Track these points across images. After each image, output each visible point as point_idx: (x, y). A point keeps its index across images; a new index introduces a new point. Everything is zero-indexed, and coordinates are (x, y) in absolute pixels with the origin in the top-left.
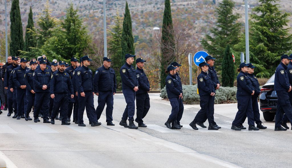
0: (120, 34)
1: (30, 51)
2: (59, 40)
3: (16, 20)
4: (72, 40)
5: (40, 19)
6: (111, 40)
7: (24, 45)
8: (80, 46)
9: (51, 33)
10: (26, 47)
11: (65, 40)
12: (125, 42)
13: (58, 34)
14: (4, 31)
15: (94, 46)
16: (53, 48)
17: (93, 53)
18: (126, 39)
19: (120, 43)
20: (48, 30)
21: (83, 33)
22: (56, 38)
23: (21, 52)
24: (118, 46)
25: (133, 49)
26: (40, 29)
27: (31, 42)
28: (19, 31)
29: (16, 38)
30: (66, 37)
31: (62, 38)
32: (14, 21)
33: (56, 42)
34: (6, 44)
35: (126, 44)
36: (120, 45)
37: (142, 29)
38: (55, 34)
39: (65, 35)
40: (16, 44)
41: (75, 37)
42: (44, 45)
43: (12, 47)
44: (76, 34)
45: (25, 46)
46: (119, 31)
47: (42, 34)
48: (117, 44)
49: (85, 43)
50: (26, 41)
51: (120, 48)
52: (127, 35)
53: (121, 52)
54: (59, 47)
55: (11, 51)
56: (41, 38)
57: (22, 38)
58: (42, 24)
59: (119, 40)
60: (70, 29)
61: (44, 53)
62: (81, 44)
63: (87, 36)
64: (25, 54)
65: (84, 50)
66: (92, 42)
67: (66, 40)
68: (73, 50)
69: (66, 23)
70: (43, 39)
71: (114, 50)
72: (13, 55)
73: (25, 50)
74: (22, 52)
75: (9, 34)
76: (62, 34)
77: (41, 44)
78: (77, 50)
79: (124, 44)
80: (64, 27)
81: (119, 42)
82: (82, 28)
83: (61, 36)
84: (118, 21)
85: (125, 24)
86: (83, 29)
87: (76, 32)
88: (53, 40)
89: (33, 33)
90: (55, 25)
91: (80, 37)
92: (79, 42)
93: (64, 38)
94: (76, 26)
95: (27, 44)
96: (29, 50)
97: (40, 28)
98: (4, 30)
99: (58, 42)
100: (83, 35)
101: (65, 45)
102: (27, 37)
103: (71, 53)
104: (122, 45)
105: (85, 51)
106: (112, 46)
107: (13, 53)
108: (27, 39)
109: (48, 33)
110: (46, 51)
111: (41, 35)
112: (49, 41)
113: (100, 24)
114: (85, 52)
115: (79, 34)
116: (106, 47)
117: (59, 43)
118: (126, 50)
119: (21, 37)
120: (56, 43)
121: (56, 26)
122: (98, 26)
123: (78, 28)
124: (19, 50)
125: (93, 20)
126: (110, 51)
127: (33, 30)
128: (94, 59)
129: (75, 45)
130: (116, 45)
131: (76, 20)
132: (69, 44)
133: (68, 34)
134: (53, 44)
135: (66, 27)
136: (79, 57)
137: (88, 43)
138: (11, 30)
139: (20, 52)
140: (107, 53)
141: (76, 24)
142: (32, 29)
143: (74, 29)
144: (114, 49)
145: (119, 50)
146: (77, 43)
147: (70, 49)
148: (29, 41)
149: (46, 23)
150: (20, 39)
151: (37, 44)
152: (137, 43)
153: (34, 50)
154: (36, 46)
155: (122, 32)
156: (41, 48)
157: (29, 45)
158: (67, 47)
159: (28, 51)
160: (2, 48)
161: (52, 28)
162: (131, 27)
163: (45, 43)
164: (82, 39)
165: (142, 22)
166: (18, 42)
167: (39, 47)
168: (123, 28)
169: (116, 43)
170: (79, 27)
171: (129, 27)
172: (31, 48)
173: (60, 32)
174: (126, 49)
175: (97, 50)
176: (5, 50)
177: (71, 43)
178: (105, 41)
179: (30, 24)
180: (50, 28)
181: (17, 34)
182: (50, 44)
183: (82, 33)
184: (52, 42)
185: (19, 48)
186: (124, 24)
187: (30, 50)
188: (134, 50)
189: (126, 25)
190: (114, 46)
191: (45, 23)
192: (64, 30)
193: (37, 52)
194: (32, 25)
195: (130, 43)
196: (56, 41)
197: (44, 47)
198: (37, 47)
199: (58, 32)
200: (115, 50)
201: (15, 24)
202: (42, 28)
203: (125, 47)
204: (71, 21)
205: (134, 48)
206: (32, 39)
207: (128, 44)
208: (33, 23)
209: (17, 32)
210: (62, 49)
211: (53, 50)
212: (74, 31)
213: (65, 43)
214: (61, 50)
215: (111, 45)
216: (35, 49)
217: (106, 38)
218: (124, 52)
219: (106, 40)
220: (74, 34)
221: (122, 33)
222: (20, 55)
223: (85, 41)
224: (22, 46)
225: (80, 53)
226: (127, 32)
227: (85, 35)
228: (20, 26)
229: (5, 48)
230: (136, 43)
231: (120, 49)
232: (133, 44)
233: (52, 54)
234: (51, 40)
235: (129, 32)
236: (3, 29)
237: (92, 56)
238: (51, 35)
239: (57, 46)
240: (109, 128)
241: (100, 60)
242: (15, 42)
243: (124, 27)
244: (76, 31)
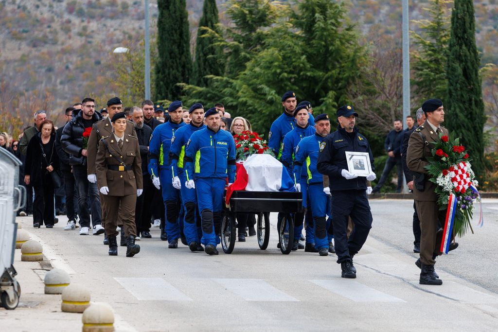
0: (445, 43)
1: (207, 86)
2: (284, 58)
3: (172, 4)
4: (320, 58)
5: (235, 4)
6: (420, 59)
7: (191, 70)
8: (339, 74)
9: (264, 39)
10: (197, 75)
11: (300, 58)
12: (456, 65)
13: (281, 41)
14: (133, 33)
15: (376, 73)
16: (268, 77)
17: (371, 93)
18: (459, 58)
19: (443, 67)
20: (255, 30)
21: (348, 41)
22: (277, 52)
23: (184, 89)
24: (437, 76)
25: (478, 83)
26: (234, 28)
27: (210, 61)
28: (181, 34)
29: (171, 52)
30: (303, 50)
31: (293, 52)
32: (167, 7)
33: (276, 64)
34: (146, 67)
35: (460, 71)
36: (443, 72)
37: (491, 30)
38: (275, 42)
39: (301, 46)
40: (172, 67)
41: (327, 50)
42: (244, 71)
43: (160, 75)
44: (329, 43)
45: (196, 72)
46: (442, 37)
47: (240, 43)
48: (436, 69)
49: (352, 66)
50: (199, 59)
51: (443, 79)
52: (461, 46)
53: (445, 91)
54: (285, 75)
55: (157, 85)
56: (236, 51)
57: (188, 51)
58: (240, 15)
59: (441, 58)
60: (314, 29)
61: (245, 91)
62: (342, 69)
63: (357, 47)
64: (194, 92)
65: (349, 83)
66: (369, 63)
67: (304, 57)
68: (320, 84)
69: (303, 14)
70: (243, 54)
71: (426, 86)
72: (163, 95)
73: (196, 82)
74: (187, 87)
75: (155, 40)
76: (293, 42)
77: (237, 68)
78: (330, 84)
79: (454, 70)
80: (298, 25)
81: (440, 64)
82: (346, 27)
83: (289, 46)
84: (440, 10)
85: (458, 18)
86: (347, 30)
87: (328, 37)
88: (268, 58)
89: (218, 38)
90: (274, 18)
91: (338, 51)
92: (336, 63)
93: (299, 53)
94: (329, 22)
95: (199, 66)
96: (206, 83)
97: (233, 25)
98: (134, 29)
99: (282, 62)
100: (347, 45)
101: (301, 70)
102: (200, 49)
103: (316, 91)
104: (448, 73)
105: (351, 87)
106: (421, 75)
107: (163, 89)
108: (201, 54)
109: (256, 39)
110: (249, 85)
111: (236, 43)
112: (259, 60)
113: (381, 17)
114: (351, 90)
115: (338, 42)
116: (407, 76)
117: (286, 66)
118: (458, 86)
119: (185, 49)
120: (276, 66)
121: (278, 20)
122: (377, 22)
123: (334, 28)
124: (180, 82)
125: (364, 7)
126: (416, 87)
127: (217, 32)
128: (375, 107)
129: (327, 70)
130: (432, 71)
131: (328, 5)
132: (311, 67)
133: (308, 41)
134: (268, 68)
135: (303, 23)
136: (335, 103)
137: (359, 65)
138: (159, 29)
139: (182, 88)
140: (411, 92)
141: (328, 15)
142: (213, 27)
143: (324, 29)
144: (428, 83)
145: (441, 84)
146: (330, 67)
147: (314, 80)
148: (206, 60)
149: (251, 12)
150: (182, 53)
151: (227, 68)
152: (487, 66)
153: (219, 83)
154: (223, 72)
155: (448, 38)
156: (238, 79)
157: (205, 69)
158: (304, 77)
159: (203, 87)
160: (137, 78)
161: (265, 25)
162: (474, 25)
163: (249, 64)
164: (344, 55)
165: (493, 11)
166: (178, 61)
167: (230, 75)
168: (452, 28)
169: (432, 66)
170: (337, 24)
171: (467, 25)
172: (211, 78)
173: (286, 36)
174: (459, 84)
175: (383, 85)
176: (143, 82)
177: (316, 66)
178: (404, 62)
179: (209, 15)
180: (260, 26)
181: (174, 42)
182: (261, 68)
183: (344, 41)
184: (266, 62)
185: (180, 78)
186: (455, 17)
187: (209, 81)
188: (479, 86)
189: (460, 21)
190: (427, 75)
191: (247, 12)
192: (298, 32)
193: (227, 87)
194: (214, 18)
195: (471, 67)
196: (277, 59)
197: (245, 74)
198: (225, 74)
199: (281, 36)
200: (430, 85)
201: (170, 14)
202: (241, 25)
203: (456, 77)
204: (317, 8)
205: (481, 81)
206: (213, 54)
207: (465, 71)
208: (217, 11)
209: (175, 35)
210: (293, 80)
211: (269, 83)
212: (322, 35)
213: (299, 66)
214: (289, 84)
215: (420, 72)
216: (221, 80)
217: (409, 53)
218: (453, 91)
219: (408, 59)
220: (323, 43)
221: (450, 41)
222: (183, 94)
223: (353, 61)
224: (187, 72)
225: (338, 91)
226: (463, 38)
227: (351, 44)
228: (182, 19)
229: (143, 77)
230: (485, 68)
231: (445, 84)
232: (476, 71)
233: (265, 95)
234: (263, 58)
235: (467, 39)
236: (131, 27)
237: (369, 99)
238: (264, 44)
239: (280, 74)
240: (429, 290)
241: (390, 111)
242: (170, 61)
243: (455, 24)
244: (329, 35)
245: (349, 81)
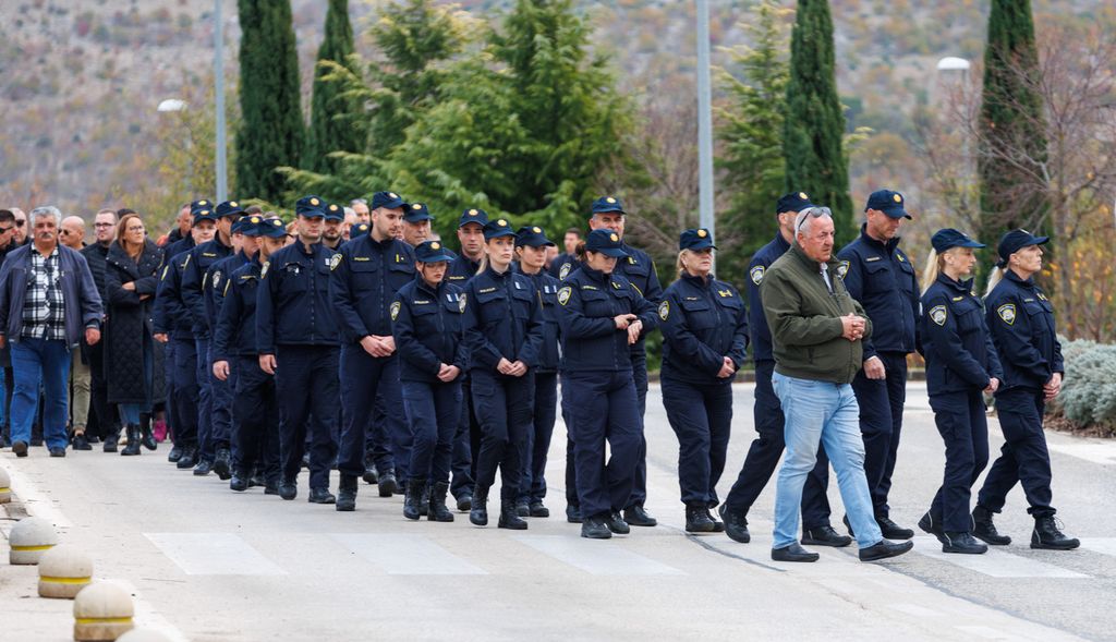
0: (779, 89)
1: (333, 172)
2: (478, 119)
3: (265, 18)
4: (544, 119)
5: (384, 16)
6: (732, 119)
7: (304, 143)
8: (581, 148)
9: (438, 83)
10: (315, 152)
11: (506, 119)
12: (801, 131)
13: (472, 86)
14: (202, 73)
15: (649, 146)
16: (448, 155)
17: (642, 184)
18: (805, 117)
19: (776, 133)
20: (421, 66)
21: (596, 86)
22: (463, 107)
23: (291, 178)
24: (766, 151)
25: (842, 165)
26: (382, 63)
27: (339, 126)
28: (284, 75)
29: (265, 109)
30: (513, 103)
31: (493, 107)
32: (257, 24)
33: (462, 130)
34: (218, 137)
35: (807, 141)
36: (775, 144)
37: (877, 65)
38: (460, 89)
39: (509, 96)
40: (267, 136)
41: (558, 105)
42: (402, 143)
43: (244, 151)
44: (561, 89)
45: (312, 146)
46: (774, 78)
47: (396, 90)
48: (764, 139)
49: (605, 134)
50: (317, 121)
51: (776, 158)
52: (808, 94)
53: (779, 179)
54: (479, 150)
55: (240, 171)
56: (388, 106)
57: (297, 106)
58: (395, 38)
59: (773, 118)
60: (532, 63)
61: (404, 182)
62: (586, 139)
63: (614, 97)
64: (310, 184)
65: (599, 167)
66: (637, 128)
67: (513, 118)
68: (545, 169)
69: (513, 36)
70: (400, 111)
71: (745, 170)
72: (251, 189)
73: (312, 165)
74: (294, 174)
75: (234, 87)
76: (492, 88)
77: (390, 138)
78: (563, 168)
79: (796, 140)
80: (504, 56)
81: (770, 129)
82: (592, 59)
83: (487, 97)
84: (769, 27)
85: (803, 43)
86: (597, 65)
87: (560, 79)
88: (447, 120)
89: (352, 82)
90: (457, 43)
91: (578, 104)
92: (575, 128)
93: (504, 109)
94: (561, 50)
95: (318, 134)
96: (332, 166)
97: (383, 58)
98: (202, 65)
99: (473, 126)
100: (595, 93)
101: (508, 142)
102: (319, 102)
103: (538, 180)
104: (785, 146)
105: (603, 174)
106: (735, 150)
107: (251, 179)
108: (322, 113)
109: (424, 84)
110: (412, 171)
111: (387, 91)
112: (430, 122)
113: (670, 40)
114: (603, 179)
115: (577, 89)
116: (707, 153)
117: (480, 134)
118: (805, 170)
119: (291, 103)
120: (462, 135)
121: (464, 47)
122: (662, 48)
123: (571, 62)
124: (282, 165)
125: (638, 21)
126: (725, 172)
127: (351, 70)
128: (649, 211)
129: (558, 142)
130: (755, 142)
131: (559, 19)
132: (528, 136)
133: (521, 87)
134: (447, 138)
135: (513, 52)
136: (574, 204)
137: (617, 132)
138: (243, 65)
139: (286, 177)
140: (715, 182)
141: (559, 38)
142: (344, 62)
143: (551, 65)
144: (748, 164)
145: (773, 167)
146: (563, 136)
147: (533, 161)
148: (330, 124)
149: (414, 32)
150: (287, 110)
151: (371, 139)
152: (859, 133)
153: (355, 167)
154: (364, 145)
155: (785, 80)
156: (390, 159)
157: (329, 141)
158: (515, 154)
159: (325, 173)
160: (200, 158)
161: (442, 57)
162: (833, 55)
163: (410, 131)
164: (589, 112)
165: (881, 29)
166: (279, 125)
167: (377, 152)
168: (792, 60)
169: (756, 132)
170: (576, 55)
171: (821, 55)
172: (342, 158)
173: (480, 77)
174: (808, 166)
175: (664, 169)
176: (213, 166)
177: (537, 135)
178: (701, 125)
179: (336, 38)
180: (432, 58)
181: (271, 89)
182: (434, 138)
183: (589, 86)
184: (442, 128)
185: (283, 158)
186: (798, 41)
187: (337, 164)
188: (845, 171)
189: (807, 48)
190: (746, 149)
191: (407, 32)
192: (504, 69)
193: (371, 174)
194: (345, 42)
195: (828, 135)
196: (463, 122)
197: (404, 150)
198: (368, 149)
199: (471, 77)
200: (752, 168)
201: (261, 37)
202: (396, 56)
203: (800, 152)
204: (538, 25)
205: (847, 160)
206: (344, 111)
207: (817, 142)
208: (351, 32)
209: (272, 77)
210: (494, 161)
211: (449, 167)
212: (548, 75)
213: (504, 133)
214: (486, 167)
215: (734, 145)
216: (360, 162)
217: (709, 108)
218: (795, 179)
219: (709, 119)
220: (550, 90)
221: (789, 85)
222: (288, 189)
223: (607, 124)
224: (295, 147)
225: (581, 181)
226: (813, 79)
227: (603, 93)
228: (284, 46)
229: (212, 157)
230: (855, 136)
231: (778, 166)
232: (839, 141)
233: (442, 188)
234: (438, 119)
235: (820, 82)
236: (197, 60)
237: (639, 196)
238: (440, 92)
239: (469, 149)
240: (733, 553)
241: (677, 217)
242: (264, 125)
243: (798, 54)
244: (562, 75)
245: (599, 162)
